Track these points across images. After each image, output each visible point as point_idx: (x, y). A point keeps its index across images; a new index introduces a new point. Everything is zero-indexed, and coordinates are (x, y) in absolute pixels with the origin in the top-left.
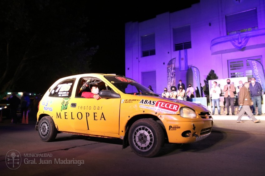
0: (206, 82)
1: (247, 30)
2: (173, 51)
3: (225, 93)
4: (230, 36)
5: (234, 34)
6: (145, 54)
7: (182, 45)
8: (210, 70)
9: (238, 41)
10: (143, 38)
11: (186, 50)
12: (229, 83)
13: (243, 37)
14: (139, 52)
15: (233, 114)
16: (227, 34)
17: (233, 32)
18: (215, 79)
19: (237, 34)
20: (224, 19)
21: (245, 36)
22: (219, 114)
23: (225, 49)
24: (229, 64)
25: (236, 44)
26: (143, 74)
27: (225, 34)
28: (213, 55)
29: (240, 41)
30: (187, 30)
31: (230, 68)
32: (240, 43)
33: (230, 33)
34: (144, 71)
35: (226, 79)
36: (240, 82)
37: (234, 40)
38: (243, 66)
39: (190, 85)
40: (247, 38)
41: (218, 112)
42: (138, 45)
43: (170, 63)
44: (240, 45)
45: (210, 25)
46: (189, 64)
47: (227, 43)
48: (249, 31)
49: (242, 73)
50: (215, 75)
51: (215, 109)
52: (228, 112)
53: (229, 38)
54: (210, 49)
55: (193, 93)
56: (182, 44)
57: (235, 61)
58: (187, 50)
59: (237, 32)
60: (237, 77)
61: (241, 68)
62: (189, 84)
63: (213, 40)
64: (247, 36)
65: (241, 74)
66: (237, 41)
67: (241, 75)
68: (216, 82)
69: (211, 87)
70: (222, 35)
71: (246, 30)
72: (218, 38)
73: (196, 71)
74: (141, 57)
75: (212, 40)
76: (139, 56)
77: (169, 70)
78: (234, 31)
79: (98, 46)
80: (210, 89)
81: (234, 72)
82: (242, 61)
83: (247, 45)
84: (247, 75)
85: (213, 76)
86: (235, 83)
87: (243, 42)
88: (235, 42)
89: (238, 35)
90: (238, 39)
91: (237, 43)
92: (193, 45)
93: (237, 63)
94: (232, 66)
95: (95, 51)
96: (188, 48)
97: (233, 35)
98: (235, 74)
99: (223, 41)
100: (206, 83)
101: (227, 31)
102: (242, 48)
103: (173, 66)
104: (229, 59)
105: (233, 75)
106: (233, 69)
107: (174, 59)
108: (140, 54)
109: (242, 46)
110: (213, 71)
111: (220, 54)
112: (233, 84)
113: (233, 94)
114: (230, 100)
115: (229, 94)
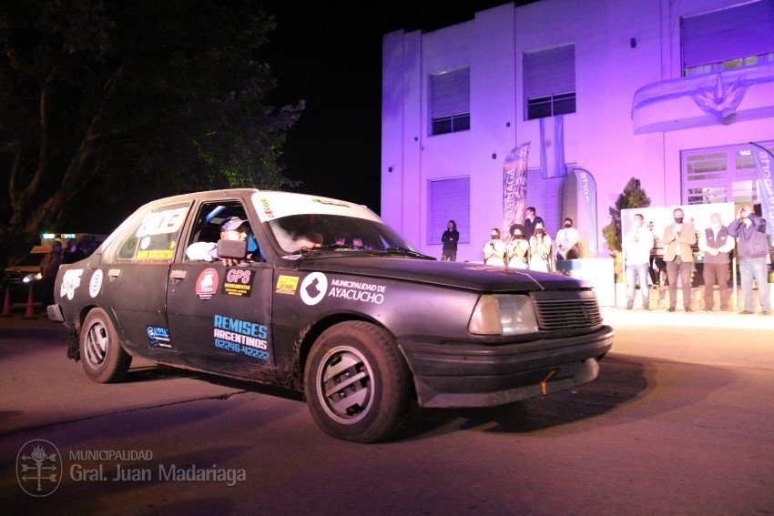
1: (742, 62)
2: (522, 118)
3: (666, 247)
4: (692, 78)
5: (704, 74)
6: (440, 127)
7: (550, 103)
8: (628, 179)
9: (715, 96)
10: (434, 82)
11: (560, 116)
12: (680, 220)
13: (730, 84)
14: (422, 121)
15: (687, 309)
16: (683, 74)
17: (701, 68)
18: (640, 206)
19: (712, 72)
21: (735, 79)
22: (647, 307)
23: (675, 119)
24: (685, 163)
25: (707, 104)
26: (432, 184)
27: (677, 74)
28: (638, 136)
29: (720, 96)
32: (719, 101)
33: (694, 69)
36: (715, 218)
37: (701, 90)
38: (725, 169)
39: (568, 222)
40: (741, 85)
41: (642, 302)
42: (421, 101)
43: (513, 156)
44: (720, 108)
45: (633, 44)
46: (568, 159)
47: (680, 99)
48: (749, 66)
49: (723, 189)
50: (643, 193)
51: (635, 293)
52: (673, 301)
53: (688, 85)
54: (629, 116)
56: (549, 98)
57: (702, 153)
58: (562, 118)
59: (712, 68)
60: (708, 201)
61: (719, 176)
62: (565, 218)
63: (640, 90)
65: (720, 193)
66: (710, 95)
67: (718, 196)
68: (642, 217)
69: (628, 230)
70: (668, 77)
71: (739, 62)
72: (654, 85)
74: (428, 136)
75: (635, 90)
76: (421, 130)
77: (510, 176)
78: (703, 65)
80: (625, 235)
81: (698, 187)
82: (723, 155)
83: (741, 107)
84: (735, 194)
85: (635, 197)
87: (729, 100)
88: (704, 98)
89: (716, 75)
90: (714, 89)
91: (712, 102)
96: (565, 113)
97: (700, 76)
99: (670, 93)
100: (614, 218)
101: (684, 65)
102: (725, 115)
103: (521, 165)
104: (684, 148)
105: (694, 195)
106: (696, 178)
107: (525, 144)
108: (426, 126)
109: (727, 109)
110: (638, 182)
111: (659, 131)
112: (690, 223)
113: (690, 250)
114: (681, 268)
115: (678, 253)
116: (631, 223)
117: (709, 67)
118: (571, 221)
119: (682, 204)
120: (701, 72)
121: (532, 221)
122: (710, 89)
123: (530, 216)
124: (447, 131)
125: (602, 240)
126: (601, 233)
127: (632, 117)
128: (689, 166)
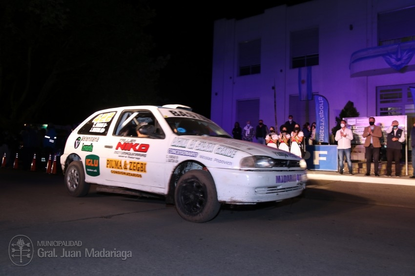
0: (338, 120)
2: (289, 68)
3: (365, 139)
4: (383, 47)
8: (347, 101)
9: (396, 57)
11: (310, 67)
12: (372, 124)
13: (405, 50)
14: (234, 68)
15: (376, 175)
16: (379, 45)
19: (395, 44)
20: (376, 19)
21: (408, 48)
22: (351, 172)
23: (374, 69)
25: (392, 62)
26: (239, 103)
27: (375, 44)
28: (353, 79)
29: (399, 57)
30: (313, 36)
31: (379, 100)
32: (399, 60)
33: (384, 42)
34: (242, 98)
37: (389, 54)
38: (401, 98)
42: (234, 57)
44: (399, 63)
45: (351, 28)
46: (314, 90)
47: (377, 58)
49: (400, 108)
50: (355, 110)
52: (369, 170)
53: (381, 50)
56: (304, 57)
57: (388, 88)
61: (397, 101)
63: (354, 53)
64: (412, 47)
65: (398, 110)
66: (393, 56)
70: (370, 46)
72: (363, 50)
73: (322, 101)
74: (237, 76)
76: (234, 73)
78: (390, 40)
79: (169, 56)
83: (411, 63)
84: (406, 112)
85: (350, 111)
88: (390, 58)
89: (397, 46)
90: (396, 53)
91: (394, 60)
93: (391, 93)
94: (384, 97)
96: (313, 65)
98: (387, 109)
99: (372, 55)
101: (379, 40)
102: (402, 67)
104: (378, 86)
105: (383, 112)
106: (384, 102)
108: (236, 71)
109: (403, 64)
110: (352, 104)
111: (365, 76)
113: (379, 141)
114: (374, 151)
115: (372, 142)
117: (394, 41)
119: (377, 116)
120: (389, 44)
122: (393, 53)
124: (248, 73)
127: (350, 68)
128: (381, 95)
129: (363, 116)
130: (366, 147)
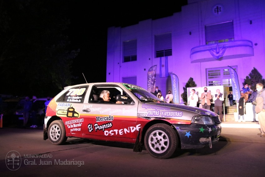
0: (185, 89)
1: (225, 41)
2: (154, 57)
3: (202, 100)
4: (209, 45)
5: (213, 44)
6: (127, 60)
7: (163, 52)
8: (189, 78)
9: (216, 51)
10: (125, 44)
12: (206, 91)
13: (221, 47)
14: (120, 58)
16: (206, 44)
18: (193, 87)
19: (215, 43)
20: (204, 29)
21: (222, 46)
23: (204, 58)
24: (208, 73)
27: (204, 44)
28: (192, 64)
29: (218, 51)
30: (168, 38)
31: (208, 77)
32: (218, 53)
33: (209, 42)
34: (125, 76)
35: (204, 87)
37: (212, 49)
38: (220, 75)
39: (169, 92)
40: (224, 48)
42: (120, 50)
43: (151, 69)
44: (218, 55)
45: (190, 33)
46: (170, 71)
47: (205, 52)
48: (226, 42)
49: (220, 81)
50: (194, 83)
53: (208, 47)
55: (172, 100)
56: (163, 51)
57: (213, 69)
58: (167, 58)
59: (215, 42)
60: (215, 85)
61: (218, 77)
62: (168, 90)
63: (191, 50)
64: (224, 46)
65: (219, 83)
66: (214, 51)
67: (218, 84)
68: (194, 90)
69: (189, 95)
70: (201, 45)
71: (223, 41)
72: (197, 47)
74: (123, 62)
75: (191, 48)
76: (120, 60)
77: (150, 76)
78: (212, 41)
79: (79, 49)
80: (189, 96)
81: (211, 81)
82: (220, 70)
83: (225, 55)
84: (223, 83)
85: (192, 84)
86: (211, 92)
87: (221, 52)
89: (216, 45)
90: (216, 49)
91: (215, 53)
92: (173, 53)
93: (214, 72)
94: (210, 75)
95: (76, 54)
96: (168, 56)
97: (211, 45)
98: (212, 82)
99: (202, 50)
100: (185, 91)
101: (206, 41)
102: (220, 57)
103: (154, 72)
104: (207, 68)
105: (210, 83)
106: (211, 78)
107: (155, 66)
108: (122, 59)
109: (220, 55)
110: (192, 79)
111: (199, 62)
112: (209, 92)
113: (210, 101)
114: (207, 107)
115: (206, 102)
116: (191, 92)
117: (214, 42)
118: (171, 92)
119: (207, 86)
120: (212, 43)
121: (157, 91)
122: (215, 49)
123: (157, 90)
124: (129, 61)
125: (181, 98)
126: (180, 96)
127: (190, 58)
128: (209, 74)
129: (199, 86)
130: (203, 105)
